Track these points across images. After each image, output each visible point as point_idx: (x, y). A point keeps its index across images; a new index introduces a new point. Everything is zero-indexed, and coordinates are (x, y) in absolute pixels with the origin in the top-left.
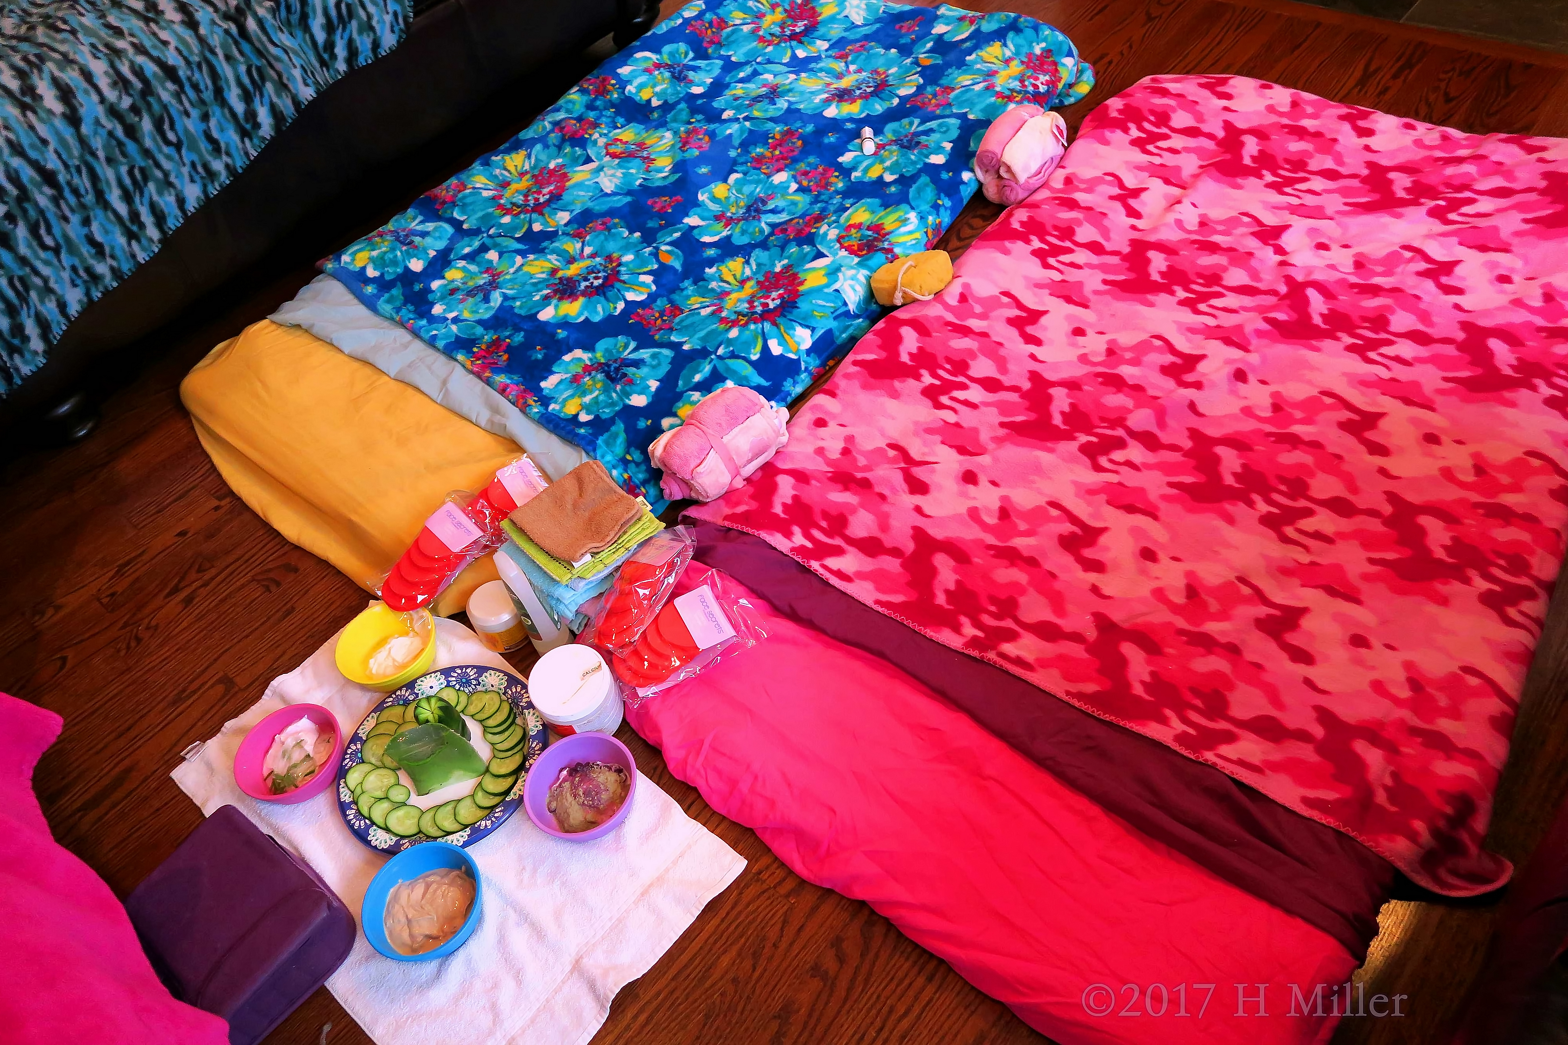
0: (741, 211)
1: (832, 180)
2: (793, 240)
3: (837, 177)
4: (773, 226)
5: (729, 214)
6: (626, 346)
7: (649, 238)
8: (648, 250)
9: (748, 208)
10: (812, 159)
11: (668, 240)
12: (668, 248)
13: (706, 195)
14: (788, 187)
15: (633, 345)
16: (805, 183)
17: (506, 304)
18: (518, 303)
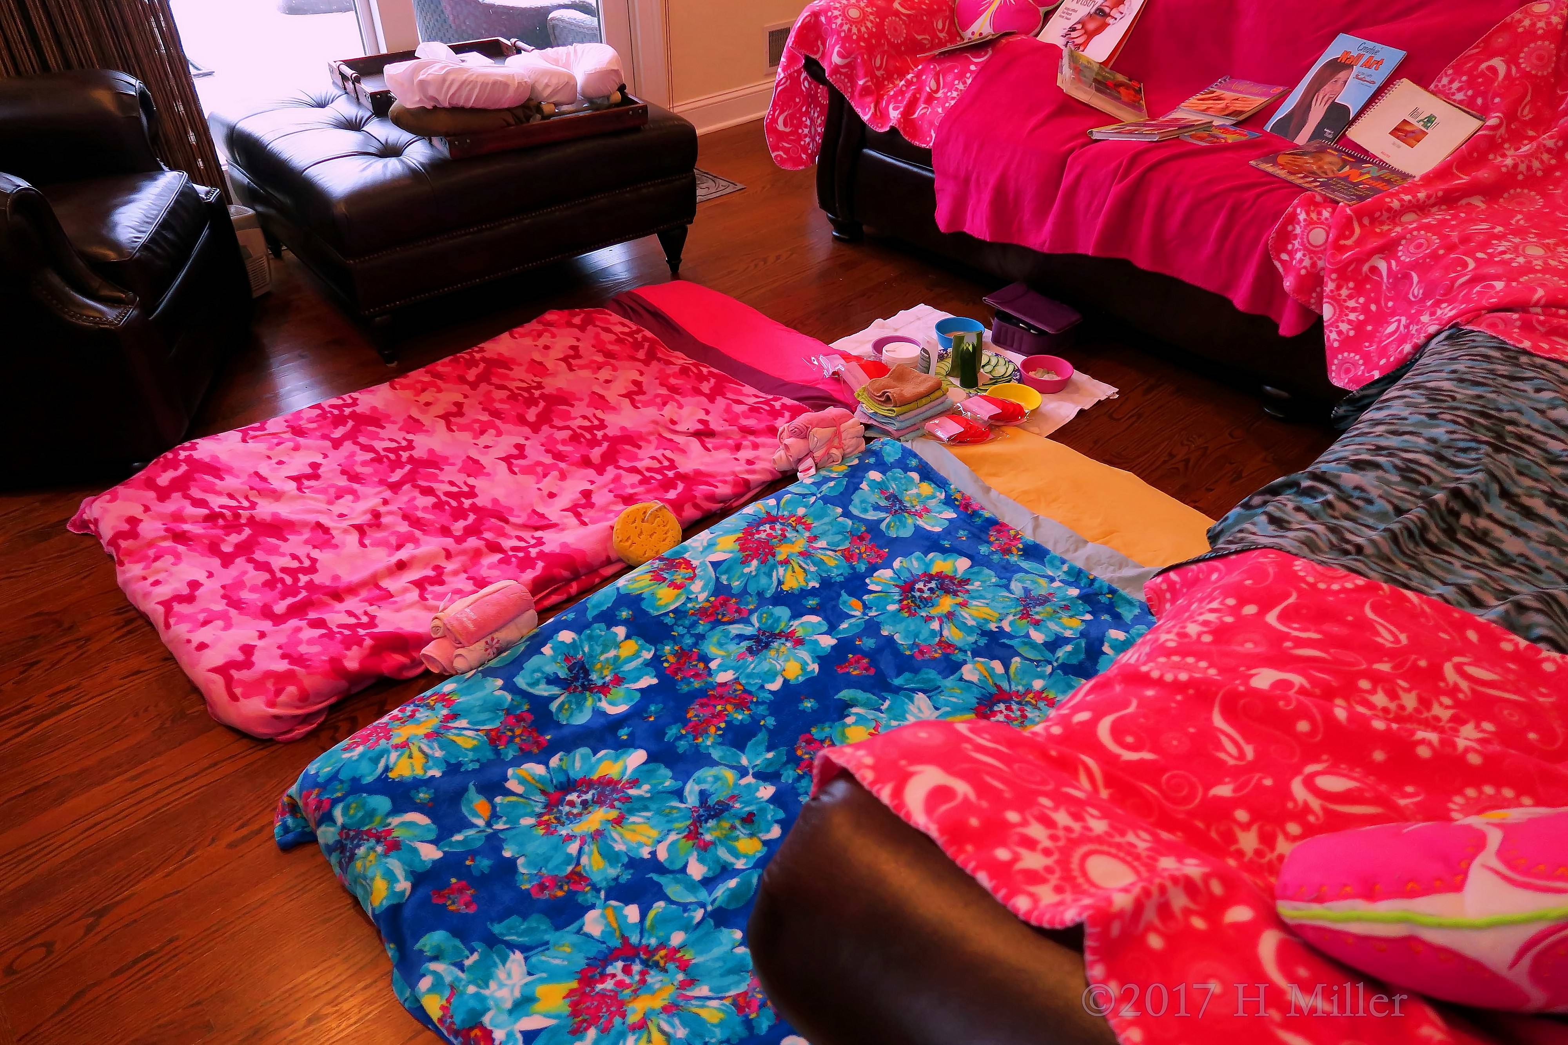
0: (775, 645)
1: (672, 660)
2: (734, 596)
3: (667, 661)
4: (747, 622)
5: (789, 644)
6: (888, 526)
7: (872, 627)
8: (873, 613)
9: (767, 646)
10: (685, 689)
11: (853, 620)
12: (853, 613)
13: (809, 669)
14: (719, 666)
15: (883, 526)
16: (701, 666)
17: (1004, 581)
18: (994, 580)
